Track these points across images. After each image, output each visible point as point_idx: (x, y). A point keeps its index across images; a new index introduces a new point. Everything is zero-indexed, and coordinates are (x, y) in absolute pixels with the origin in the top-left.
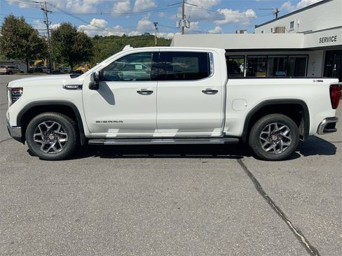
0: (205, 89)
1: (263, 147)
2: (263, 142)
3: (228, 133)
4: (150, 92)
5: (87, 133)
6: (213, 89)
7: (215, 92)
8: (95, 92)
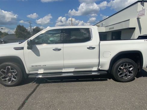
0: (88, 47)
1: (119, 74)
2: (119, 72)
3: (101, 69)
4: (59, 50)
5: (27, 72)
6: (93, 47)
7: (94, 48)
8: (30, 50)
